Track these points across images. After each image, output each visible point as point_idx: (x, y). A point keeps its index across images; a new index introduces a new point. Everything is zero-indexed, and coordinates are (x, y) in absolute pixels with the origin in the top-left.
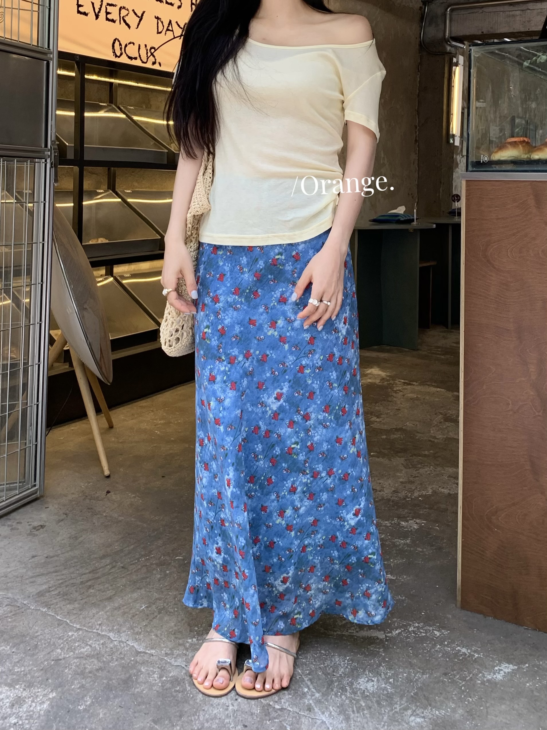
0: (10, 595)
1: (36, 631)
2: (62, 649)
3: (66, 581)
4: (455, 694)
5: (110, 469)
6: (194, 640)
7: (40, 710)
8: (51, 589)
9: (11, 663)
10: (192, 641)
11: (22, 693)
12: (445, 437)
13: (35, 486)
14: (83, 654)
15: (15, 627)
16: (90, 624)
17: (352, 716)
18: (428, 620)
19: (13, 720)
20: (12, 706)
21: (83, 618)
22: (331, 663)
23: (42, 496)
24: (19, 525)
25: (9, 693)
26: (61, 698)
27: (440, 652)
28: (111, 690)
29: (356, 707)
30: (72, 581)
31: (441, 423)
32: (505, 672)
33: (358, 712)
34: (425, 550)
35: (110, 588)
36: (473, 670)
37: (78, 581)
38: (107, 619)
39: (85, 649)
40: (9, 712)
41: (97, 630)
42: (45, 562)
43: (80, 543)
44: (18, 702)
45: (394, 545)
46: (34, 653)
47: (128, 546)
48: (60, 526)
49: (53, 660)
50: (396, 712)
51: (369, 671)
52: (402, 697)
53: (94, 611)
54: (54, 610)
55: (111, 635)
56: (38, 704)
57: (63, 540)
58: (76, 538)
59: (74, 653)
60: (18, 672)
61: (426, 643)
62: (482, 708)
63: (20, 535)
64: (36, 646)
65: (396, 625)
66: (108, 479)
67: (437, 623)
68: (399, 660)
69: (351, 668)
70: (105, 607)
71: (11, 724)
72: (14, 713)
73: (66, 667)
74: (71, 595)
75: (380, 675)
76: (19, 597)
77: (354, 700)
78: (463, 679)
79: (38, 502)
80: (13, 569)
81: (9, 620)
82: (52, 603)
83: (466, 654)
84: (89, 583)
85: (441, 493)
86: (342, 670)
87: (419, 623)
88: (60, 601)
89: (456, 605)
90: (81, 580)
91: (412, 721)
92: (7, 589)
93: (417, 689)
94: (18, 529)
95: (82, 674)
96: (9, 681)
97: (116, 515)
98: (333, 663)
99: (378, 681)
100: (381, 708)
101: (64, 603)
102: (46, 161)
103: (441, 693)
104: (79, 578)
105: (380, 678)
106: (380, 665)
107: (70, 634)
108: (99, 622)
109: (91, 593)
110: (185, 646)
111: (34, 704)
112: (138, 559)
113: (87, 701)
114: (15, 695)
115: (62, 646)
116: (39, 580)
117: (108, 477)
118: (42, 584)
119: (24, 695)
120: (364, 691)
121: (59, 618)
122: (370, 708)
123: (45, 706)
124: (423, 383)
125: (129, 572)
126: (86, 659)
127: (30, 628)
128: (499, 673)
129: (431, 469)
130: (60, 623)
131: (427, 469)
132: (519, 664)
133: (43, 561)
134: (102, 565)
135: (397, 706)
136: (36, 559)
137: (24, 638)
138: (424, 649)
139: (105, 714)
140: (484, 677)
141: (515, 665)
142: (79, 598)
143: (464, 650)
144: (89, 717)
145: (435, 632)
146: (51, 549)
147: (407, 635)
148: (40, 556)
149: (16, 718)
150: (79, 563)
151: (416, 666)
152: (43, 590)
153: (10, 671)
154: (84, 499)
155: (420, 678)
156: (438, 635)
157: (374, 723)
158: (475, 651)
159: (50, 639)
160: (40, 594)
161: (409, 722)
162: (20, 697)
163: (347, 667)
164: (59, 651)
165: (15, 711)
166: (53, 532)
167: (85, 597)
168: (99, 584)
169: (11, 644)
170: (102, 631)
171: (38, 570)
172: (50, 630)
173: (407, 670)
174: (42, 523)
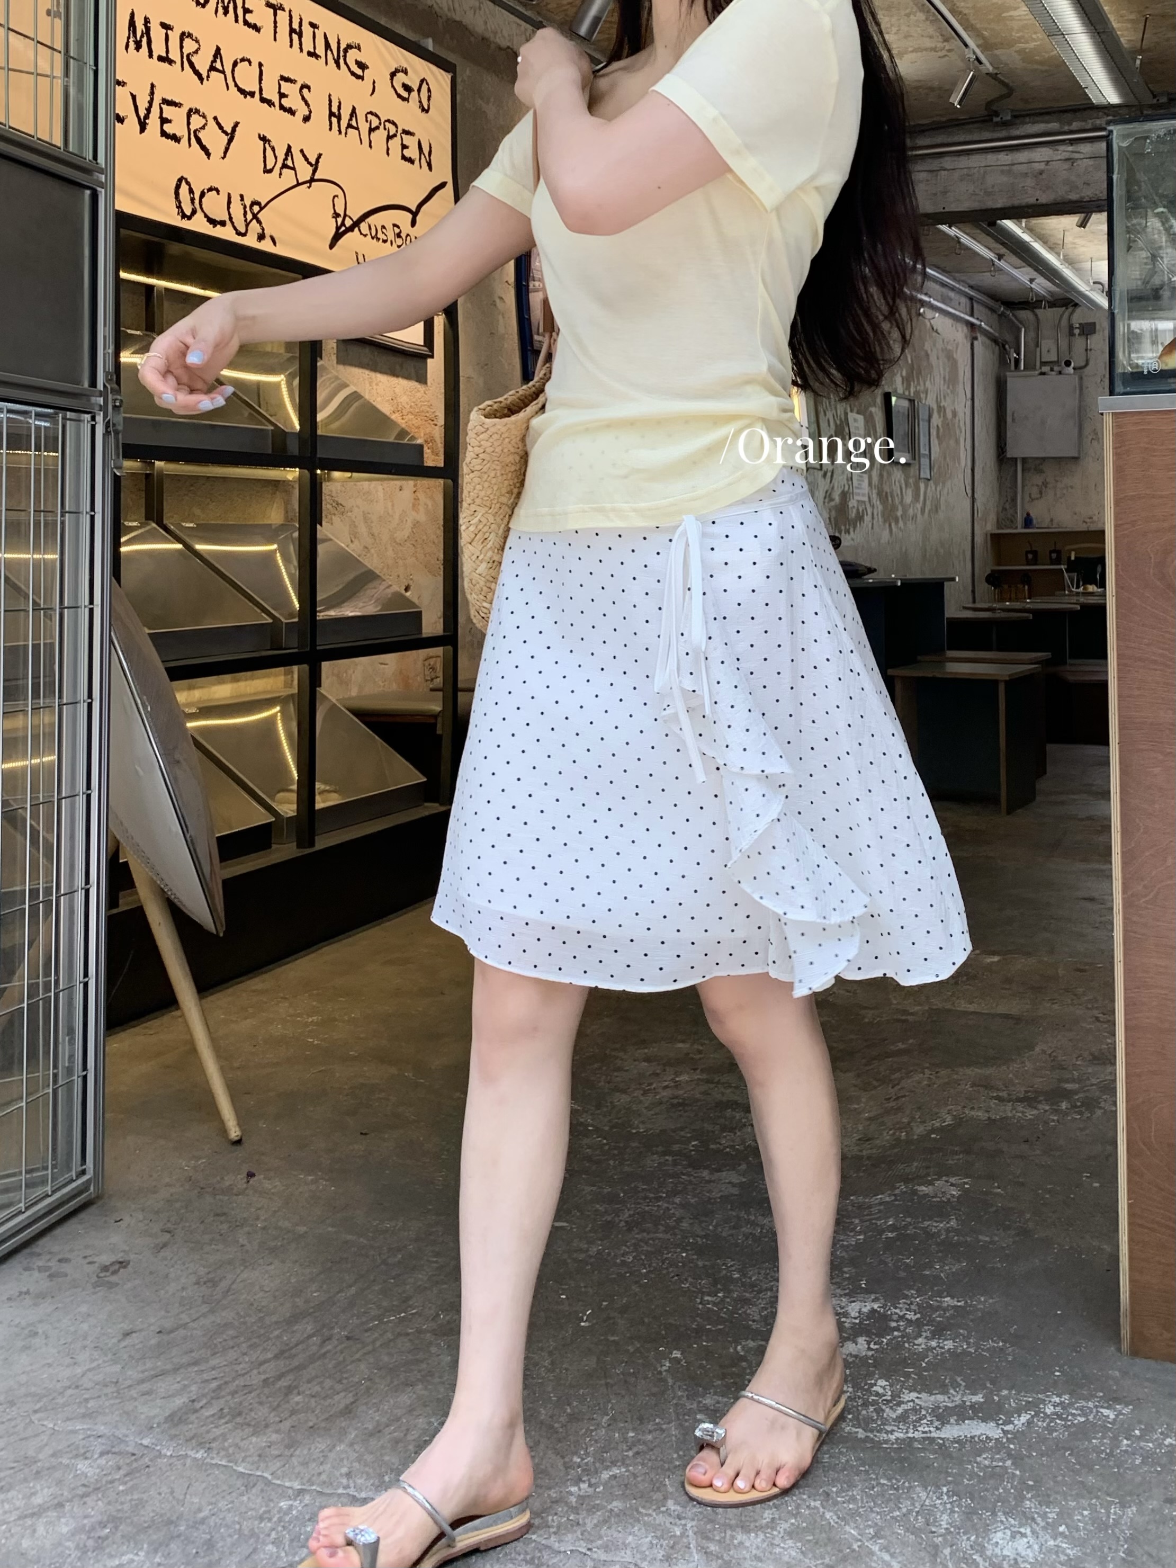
0: (102, 1429)
1: (196, 1507)
2: (277, 1542)
5: (239, 1125)
6: (584, 1486)
8: (198, 1405)
10: (580, 1489)
13: (83, 1172)
15: (141, 1503)
16: (323, 1477)
18: (1074, 1387)
21: (302, 1464)
22: (913, 1504)
23: (99, 1197)
24: (64, 1265)
27: (1133, 1454)
30: (240, 1382)
34: (996, 1239)
35: (339, 1387)
37: (256, 1378)
38: (359, 1460)
41: (345, 1488)
42: (159, 1345)
43: (226, 1294)
45: (929, 1235)
47: (341, 1291)
48: (165, 1259)
51: (1005, 1513)
53: (320, 1445)
54: (223, 1453)
57: (183, 1288)
58: (214, 1283)
61: (1095, 1438)
63: (75, 1287)
64: (210, 1545)
65: (1013, 1405)
66: (238, 1148)
67: (1096, 1390)
68: (1055, 1482)
69: (964, 1512)
70: (343, 1432)
74: (253, 1414)
75: (1033, 1519)
76: (124, 1431)
79: (93, 1209)
80: (87, 1367)
81: (121, 1488)
82: (211, 1436)
84: (284, 1383)
85: (972, 1119)
86: (945, 1517)
87: (1059, 1396)
88: (230, 1430)
89: (1123, 1352)
90: (263, 1377)
92: (90, 1415)
93: (1126, 1542)
94: (66, 1275)
97: (286, 1224)
98: (917, 1504)
99: (1033, 1532)
101: (240, 1433)
102: (93, 418)
104: (255, 1372)
105: (1035, 1526)
106: (1023, 1498)
107: (284, 1504)
108: (344, 1470)
109: (297, 1403)
110: (566, 1503)
112: (379, 1318)
115: (273, 1535)
116: (163, 1386)
117: (238, 1142)
118: (173, 1396)
120: (1015, 1559)
121: (241, 1469)
125: (370, 1348)
127: (178, 1501)
129: (927, 1075)
133: (153, 1342)
134: (298, 1337)
136: (134, 1339)
137: (172, 1528)
138: (1097, 1450)
142: (273, 1418)
145: (1102, 1410)
146: (163, 1313)
147: (1048, 1425)
148: (141, 1330)
150: (242, 1339)
151: (1099, 1490)
152: (180, 1409)
154: (200, 1195)
155: (1121, 1517)
156: (1112, 1416)
159: (239, 1523)
160: (175, 1419)
163: (953, 1511)
164: (270, 1548)
166: (151, 1273)
167: (287, 1414)
168: (309, 1382)
169: (145, 1546)
170: (360, 1490)
171: (149, 1365)
172: (232, 1502)
173: (1084, 1502)
174: (120, 1257)
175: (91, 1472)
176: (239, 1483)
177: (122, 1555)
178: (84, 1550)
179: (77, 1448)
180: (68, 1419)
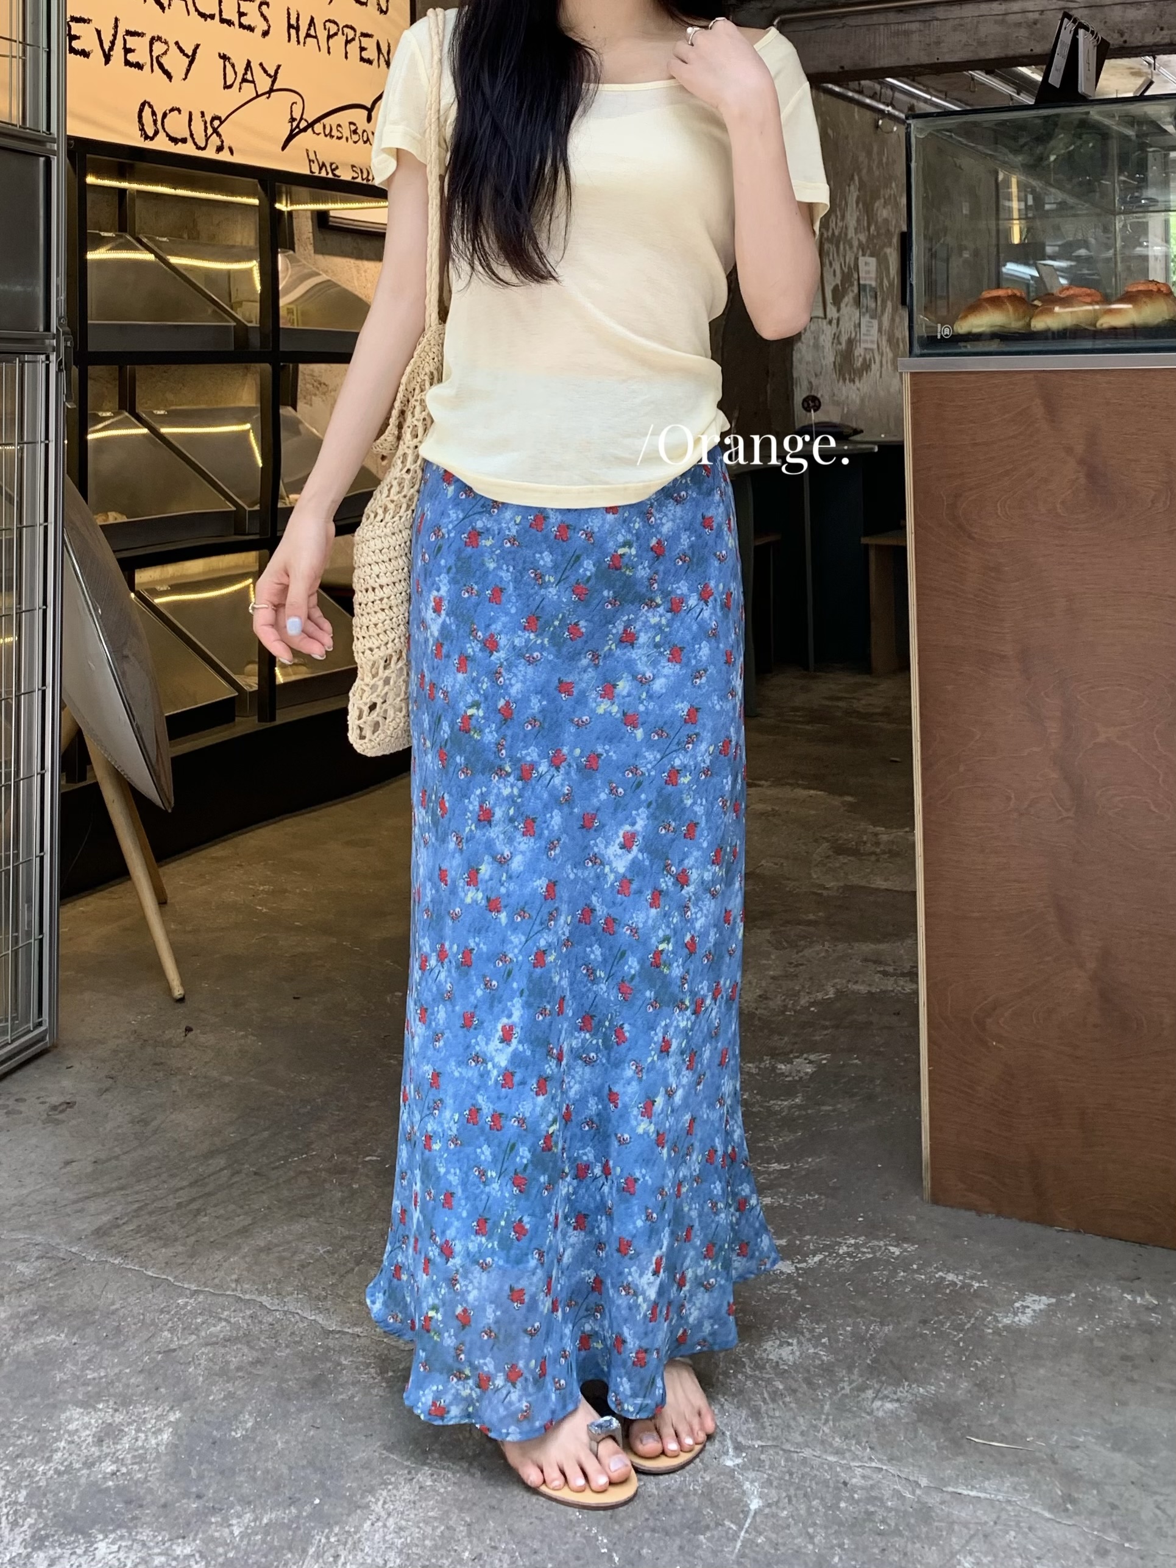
0: (39, 1239)
1: (109, 1301)
2: (172, 1330)
3: (147, 1204)
4: (949, 1356)
5: (183, 984)
7: (158, 1445)
8: (120, 1222)
9: (76, 1364)
11: (112, 1416)
12: (842, 884)
13: (40, 1024)
14: (217, 1337)
15: (66, 1297)
16: (217, 1281)
17: (764, 1408)
18: (872, 1230)
19: (109, 1467)
20: (100, 1441)
21: (200, 1271)
23: (54, 1046)
24: (20, 1104)
25: (86, 1419)
26: (193, 1421)
27: (906, 1283)
28: (289, 1399)
29: (769, 1393)
30: (158, 1204)
31: (828, 857)
32: (1034, 1311)
33: (774, 1400)
35: (239, 1211)
36: (975, 1311)
37: (171, 1202)
38: (249, 1270)
39: (219, 1328)
40: (97, 1454)
41: (233, 1290)
42: (94, 1171)
43: (155, 1132)
44: (108, 1434)
46: (117, 1343)
47: (257, 1133)
48: (106, 1101)
49: (159, 1353)
50: (846, 1396)
51: (779, 1328)
52: (850, 1370)
53: (218, 1256)
54: (136, 1260)
55: (265, 1299)
56: (150, 1434)
57: (119, 1127)
58: (145, 1123)
59: (198, 1336)
60: (94, 1379)
61: (877, 1271)
62: (1002, 1376)
63: (28, 1123)
64: (118, 1330)
66: (179, 1005)
67: (891, 1232)
70: (239, 1247)
71: (105, 1473)
72: (107, 1455)
73: (189, 1363)
74: (165, 1230)
75: (802, 1333)
76: (58, 1241)
77: (762, 1379)
78: (959, 1328)
79: (48, 1057)
80: (33, 1189)
81: (51, 1285)
82: (129, 1247)
83: (956, 1284)
84: (194, 1206)
85: (853, 992)
87: (855, 1238)
88: (145, 1243)
89: (922, 1199)
90: (178, 1201)
91: (878, 1409)
92: (30, 1227)
93: (876, 1351)
94: (21, 1113)
95: (224, 1373)
96: (80, 1397)
97: (215, 1074)
99: (800, 1343)
100: (815, 1390)
101: (153, 1245)
102: (48, 358)
103: (923, 1357)
104: (171, 1197)
105: (801, 1338)
106: (799, 1316)
107: (181, 1301)
108: (234, 1277)
109: (204, 1222)
111: (142, 1436)
112: (285, 1159)
113: (246, 1422)
114: (100, 1421)
115: (170, 1324)
116: (92, 1206)
117: (181, 1000)
118: (100, 1214)
119: (117, 1420)
120: (778, 1362)
121: (150, 1273)
122: (794, 1391)
123: (165, 1436)
124: (779, 782)
126: (225, 1346)
127: (96, 1296)
128: (1023, 1313)
129: (826, 948)
130: (155, 1283)
131: (818, 947)
132: (1059, 1295)
133: (89, 1170)
134: (211, 1169)
135: (845, 1384)
136: (74, 1167)
137: (89, 1316)
138: (875, 1280)
139: (287, 1442)
140: (998, 1321)
141: (1051, 1297)
142: (181, 1233)
143: (951, 1277)
144: (258, 1450)
145: (890, 1248)
146: (100, 1147)
147: (838, 1262)
148: (80, 1160)
149: (114, 1463)
150: (164, 1169)
151: (866, 1311)
152: (106, 1224)
153: (78, 1378)
154: (142, 1047)
155: (878, 1333)
156: (897, 1253)
157: (807, 1417)
158: (972, 1278)
159: (143, 1314)
160: (100, 1232)
161: (872, 1411)
162: (110, 1424)
164: (166, 1333)
165: (108, 1451)
166: (93, 1113)
167: (193, 1231)
168: (215, 1206)
169: (66, 1330)
170: (245, 1292)
171: (83, 1188)
172: (139, 1298)
173: (850, 1320)
174: (68, 1099)
175: (27, 1272)
176: (147, 1283)
177: (48, 1335)
178: (16, 1331)
179: (19, 1252)
180: (13, 1230)
